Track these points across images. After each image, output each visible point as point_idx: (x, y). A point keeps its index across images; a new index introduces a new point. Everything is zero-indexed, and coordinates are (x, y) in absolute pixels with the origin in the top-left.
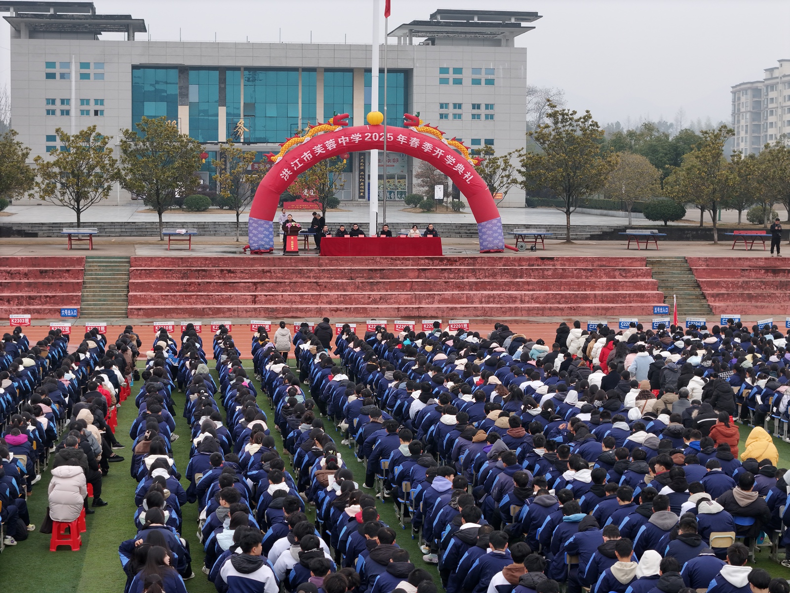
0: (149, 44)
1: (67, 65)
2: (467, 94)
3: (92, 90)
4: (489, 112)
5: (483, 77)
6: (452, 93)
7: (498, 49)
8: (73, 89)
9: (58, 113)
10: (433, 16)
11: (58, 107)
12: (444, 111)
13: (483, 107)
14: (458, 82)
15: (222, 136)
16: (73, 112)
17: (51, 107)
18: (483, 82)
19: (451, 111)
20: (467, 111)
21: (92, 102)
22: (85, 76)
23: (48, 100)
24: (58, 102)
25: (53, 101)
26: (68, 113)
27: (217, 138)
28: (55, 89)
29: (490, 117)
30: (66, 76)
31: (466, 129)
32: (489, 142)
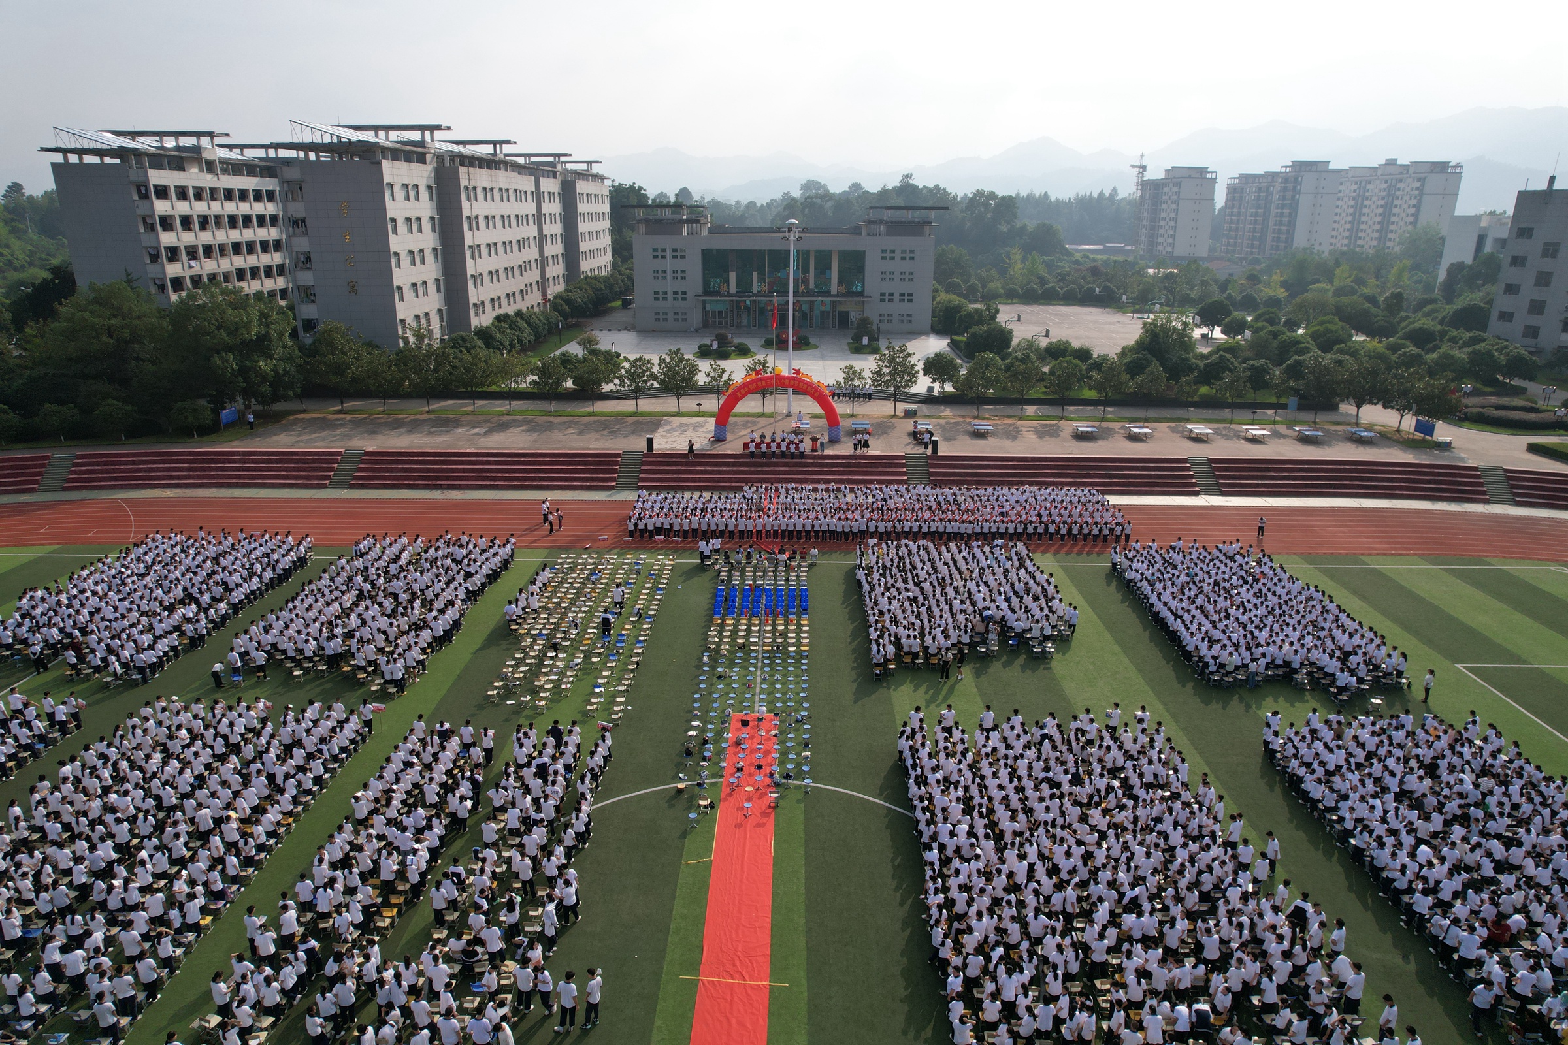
1: (664, 250)
2: (897, 266)
3: (680, 264)
4: (911, 276)
5: (908, 255)
6: (888, 266)
7: (917, 238)
8: (669, 264)
9: (660, 278)
11: (660, 275)
12: (884, 276)
13: (907, 273)
14: (893, 258)
15: (755, 291)
16: (668, 278)
17: (656, 275)
18: (907, 259)
19: (888, 276)
20: (897, 276)
21: (679, 272)
22: (675, 257)
23: (654, 271)
24: (660, 272)
25: (657, 272)
26: (665, 278)
28: (659, 264)
29: (911, 280)
30: (664, 257)
31: (897, 287)
32: (910, 294)
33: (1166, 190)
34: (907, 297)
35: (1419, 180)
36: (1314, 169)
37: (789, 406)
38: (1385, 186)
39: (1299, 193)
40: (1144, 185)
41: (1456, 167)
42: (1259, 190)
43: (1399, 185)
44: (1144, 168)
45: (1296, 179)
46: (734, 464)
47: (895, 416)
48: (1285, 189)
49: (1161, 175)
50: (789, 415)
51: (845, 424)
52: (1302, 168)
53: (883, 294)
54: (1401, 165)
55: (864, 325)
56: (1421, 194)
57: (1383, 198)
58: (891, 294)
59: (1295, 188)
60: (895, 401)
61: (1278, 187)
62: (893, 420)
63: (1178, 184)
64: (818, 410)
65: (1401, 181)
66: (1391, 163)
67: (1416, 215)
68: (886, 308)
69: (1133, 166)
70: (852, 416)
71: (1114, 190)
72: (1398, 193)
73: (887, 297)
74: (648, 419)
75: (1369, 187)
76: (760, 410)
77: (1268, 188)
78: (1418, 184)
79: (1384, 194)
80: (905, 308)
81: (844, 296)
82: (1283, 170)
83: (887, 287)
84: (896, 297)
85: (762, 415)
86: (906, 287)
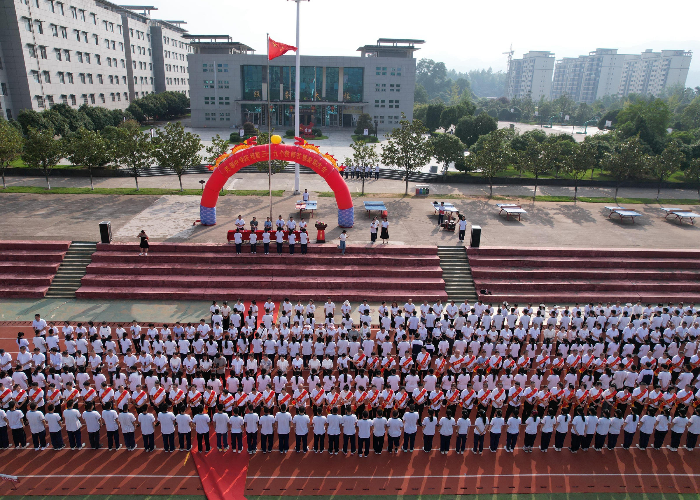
0: (247, 56)
1: (212, 65)
2: (388, 80)
3: (223, 77)
5: (396, 72)
6: (382, 80)
7: (403, 59)
8: (215, 76)
9: (209, 87)
10: (378, 41)
11: (209, 84)
12: (378, 88)
13: (395, 86)
14: (384, 74)
15: (282, 98)
16: (215, 87)
18: (396, 74)
19: (381, 88)
20: (388, 88)
21: (223, 82)
22: (220, 71)
27: (279, 99)
28: (208, 76)
29: (398, 90)
30: (212, 70)
31: (387, 96)
32: (397, 102)
33: (525, 64)
34: (395, 104)
35: (667, 60)
36: (609, 53)
37: (297, 184)
38: (646, 64)
39: (601, 67)
40: (511, 63)
41: (688, 53)
42: (576, 66)
43: (654, 64)
44: (512, 52)
45: (599, 59)
46: (213, 261)
47: (406, 195)
48: (592, 65)
49: (521, 57)
50: (296, 193)
51: (357, 203)
52: (602, 53)
53: (377, 101)
54: (654, 53)
55: (364, 121)
56: (668, 68)
57: (644, 71)
58: (383, 101)
59: (598, 64)
60: (407, 180)
61: (587, 64)
62: (406, 200)
63: (534, 61)
64: (327, 188)
65: (655, 61)
66: (649, 51)
67: (665, 81)
68: (379, 112)
69: (504, 53)
70: (362, 195)
71: (490, 69)
72: (653, 68)
73: (380, 104)
74: (144, 197)
75: (635, 65)
76: (267, 188)
77: (581, 65)
78: (666, 63)
79: (645, 69)
80: (394, 112)
81: (348, 101)
82: (591, 54)
83: (380, 96)
84: (387, 104)
85: (266, 194)
86: (394, 96)
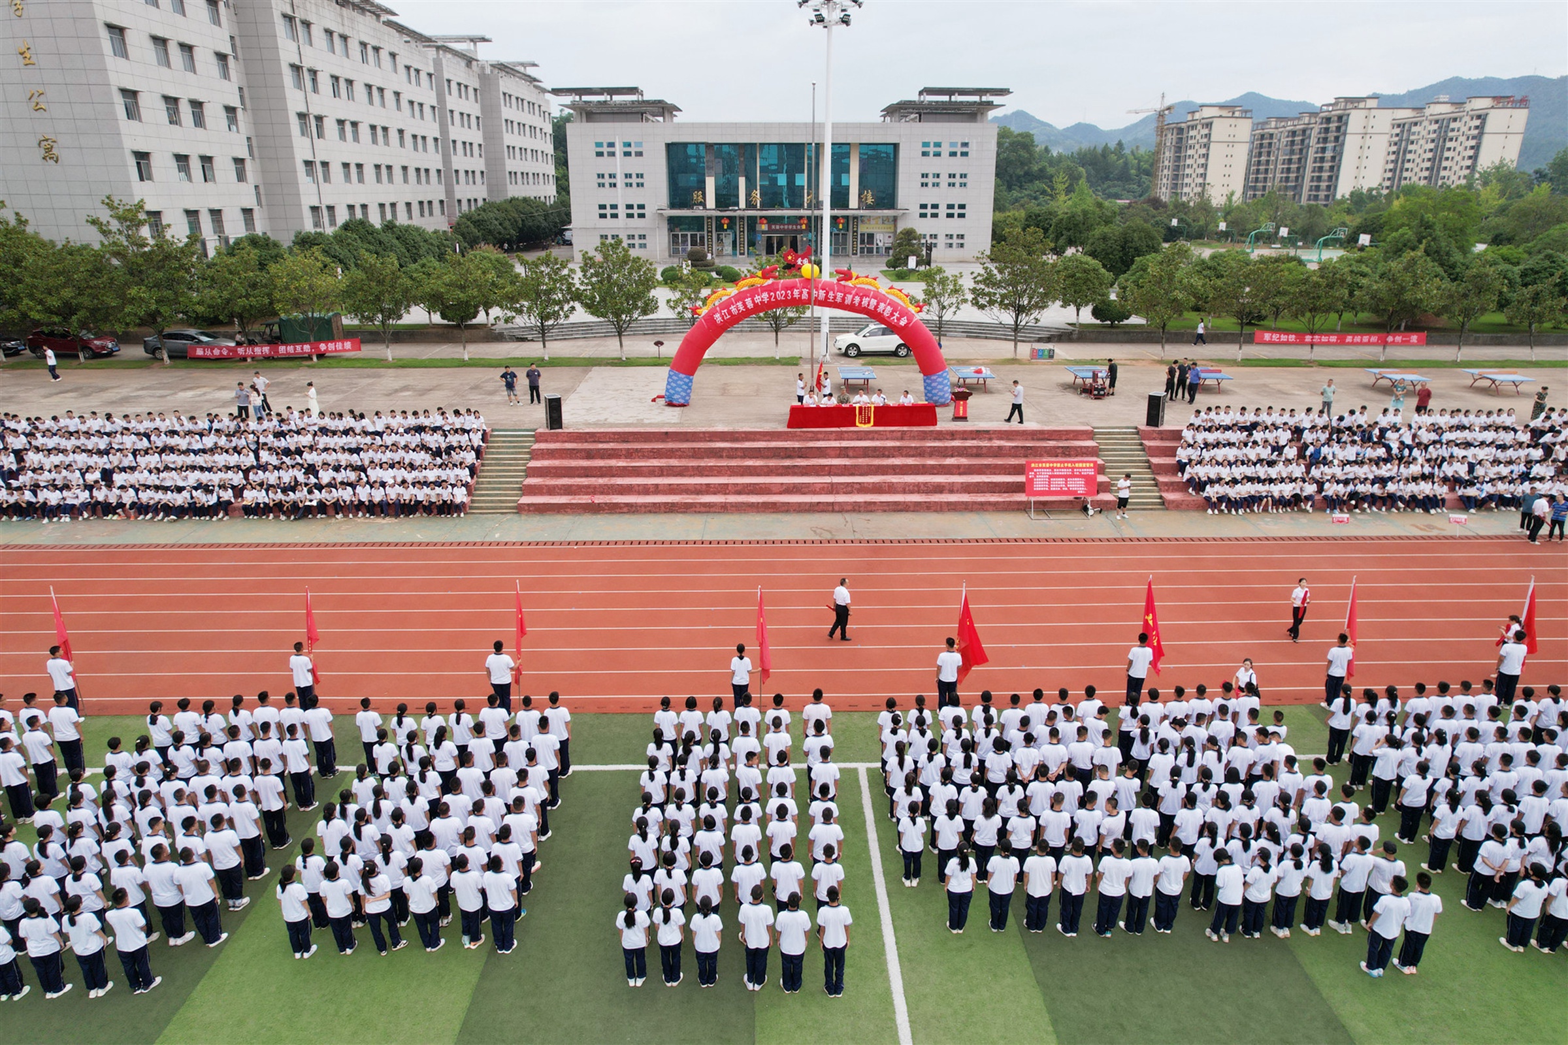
0: (680, 126)
1: (611, 145)
2: (945, 165)
3: (634, 165)
4: (963, 180)
5: (959, 150)
6: (932, 165)
7: (973, 125)
8: (619, 165)
9: (607, 185)
10: (921, 93)
11: (607, 180)
12: (925, 180)
13: (958, 176)
14: (938, 154)
15: (742, 204)
16: (618, 185)
17: (601, 181)
18: (959, 154)
19: (930, 180)
20: (944, 180)
21: (634, 176)
23: (599, 176)
24: (607, 176)
25: (603, 176)
26: (615, 185)
27: (737, 204)
28: (606, 165)
29: (963, 185)
30: (612, 154)
31: (943, 196)
32: (962, 207)
33: (1192, 133)
34: (958, 211)
35: (1479, 117)
36: (1362, 105)
38: (1436, 127)
39: (1345, 134)
40: (1164, 130)
42: (1294, 133)
45: (1340, 118)
47: (1016, 361)
48: (1327, 128)
52: (1346, 105)
55: (905, 242)
56: (1481, 134)
57: (1433, 141)
58: (935, 206)
59: (1338, 129)
61: (1317, 129)
63: (1209, 125)
65: (1455, 120)
67: (1474, 158)
68: (929, 226)
69: (1152, 110)
73: (929, 211)
75: (1414, 129)
77: (1305, 130)
78: (1477, 122)
79: (1434, 136)
80: (955, 227)
81: (869, 207)
82: (1325, 108)
83: (929, 196)
84: (943, 210)
85: (771, 362)
86: (956, 196)
